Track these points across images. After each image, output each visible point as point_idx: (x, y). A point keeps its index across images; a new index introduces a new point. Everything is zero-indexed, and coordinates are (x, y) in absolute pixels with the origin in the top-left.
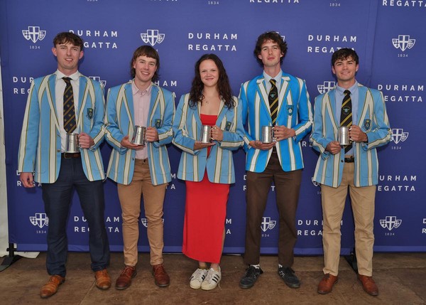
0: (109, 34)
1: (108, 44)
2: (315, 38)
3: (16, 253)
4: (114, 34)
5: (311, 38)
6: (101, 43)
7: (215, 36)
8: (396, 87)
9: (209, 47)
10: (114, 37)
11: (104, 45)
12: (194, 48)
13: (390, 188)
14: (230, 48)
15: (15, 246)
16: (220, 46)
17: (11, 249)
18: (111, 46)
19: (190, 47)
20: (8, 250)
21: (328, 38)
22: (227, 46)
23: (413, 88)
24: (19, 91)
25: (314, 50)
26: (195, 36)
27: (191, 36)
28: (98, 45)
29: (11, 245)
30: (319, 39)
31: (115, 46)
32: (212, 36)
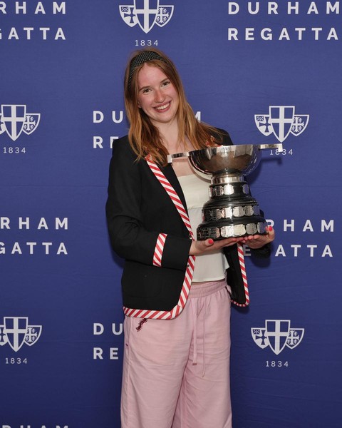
0: (48, 8)
1: (45, 30)
4: (59, 8)
6: (29, 30)
7: (290, 8)
9: (276, 33)
10: (59, 14)
11: (37, 34)
12: (241, 34)
14: (324, 34)
16: (300, 30)
18: (51, 34)
19: (232, 34)
22: (317, 30)
26: (244, 8)
28: (22, 34)
31: (60, 34)
32: (282, 8)
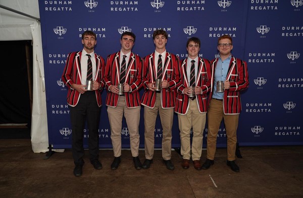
0: (101, 30)
1: (100, 35)
2: (213, 29)
3: (52, 150)
4: (104, 30)
5: (211, 29)
8: (259, 55)
11: (98, 36)
12: (147, 36)
13: (257, 110)
15: (52, 146)
17: (50, 148)
20: (48, 148)
21: (220, 29)
23: (269, 55)
24: (53, 62)
25: (213, 36)
26: (148, 29)
27: (145, 30)
29: (50, 145)
30: (216, 29)
31: (104, 36)
